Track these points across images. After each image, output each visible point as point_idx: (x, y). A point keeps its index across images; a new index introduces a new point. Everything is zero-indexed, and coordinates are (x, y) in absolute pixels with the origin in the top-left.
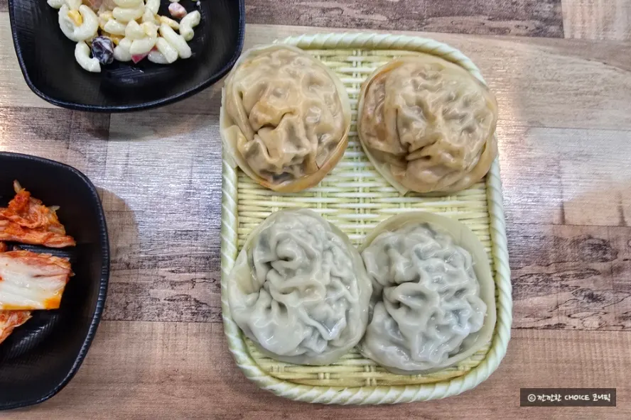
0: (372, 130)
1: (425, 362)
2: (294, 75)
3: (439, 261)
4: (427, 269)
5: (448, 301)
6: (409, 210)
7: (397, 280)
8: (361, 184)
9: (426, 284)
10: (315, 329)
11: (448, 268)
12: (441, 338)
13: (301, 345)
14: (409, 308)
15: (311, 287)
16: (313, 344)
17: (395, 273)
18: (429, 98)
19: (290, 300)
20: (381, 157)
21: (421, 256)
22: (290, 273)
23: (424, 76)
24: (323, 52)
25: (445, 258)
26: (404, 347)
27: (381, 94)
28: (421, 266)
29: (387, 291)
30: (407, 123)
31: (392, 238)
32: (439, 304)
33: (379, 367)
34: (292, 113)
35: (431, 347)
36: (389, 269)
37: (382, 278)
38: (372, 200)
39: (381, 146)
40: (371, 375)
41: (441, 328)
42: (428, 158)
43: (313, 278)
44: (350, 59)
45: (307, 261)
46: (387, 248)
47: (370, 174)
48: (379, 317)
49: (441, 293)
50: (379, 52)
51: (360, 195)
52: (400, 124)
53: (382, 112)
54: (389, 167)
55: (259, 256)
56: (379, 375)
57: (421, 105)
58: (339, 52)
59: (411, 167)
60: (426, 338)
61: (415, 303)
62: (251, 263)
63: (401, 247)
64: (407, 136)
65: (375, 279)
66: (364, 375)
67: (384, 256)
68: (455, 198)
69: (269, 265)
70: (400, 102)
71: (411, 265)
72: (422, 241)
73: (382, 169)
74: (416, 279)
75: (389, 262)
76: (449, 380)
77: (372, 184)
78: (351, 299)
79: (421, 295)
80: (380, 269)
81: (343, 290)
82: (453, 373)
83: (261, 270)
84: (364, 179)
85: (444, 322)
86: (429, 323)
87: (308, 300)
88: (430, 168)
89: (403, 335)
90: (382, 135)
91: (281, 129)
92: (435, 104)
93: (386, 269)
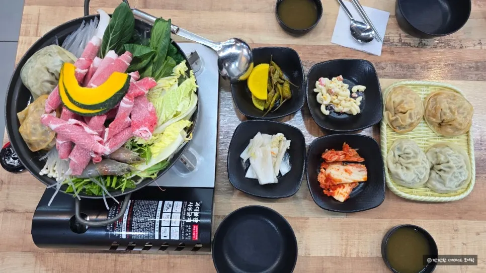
0: (431, 114)
1: (450, 187)
2: (411, 98)
3: (455, 157)
4: (452, 160)
5: (458, 169)
6: (440, 141)
7: (440, 163)
8: (423, 131)
9: (451, 164)
10: (417, 175)
11: (458, 160)
12: (456, 180)
13: (413, 180)
14: (445, 171)
15: (417, 163)
16: (416, 179)
17: (440, 160)
18: (453, 107)
19: (410, 166)
20: (432, 123)
21: (450, 155)
22: (408, 158)
23: (451, 99)
24: (413, 87)
25: (456, 157)
26: (443, 183)
27: (434, 103)
28: (450, 158)
29: (435, 166)
30: (445, 114)
31: (437, 150)
32: (455, 170)
33: (432, 191)
34: (411, 109)
35: (452, 183)
36: (437, 159)
37: (434, 162)
38: (427, 137)
39: (434, 120)
40: (429, 193)
41: (456, 177)
42: (450, 125)
43: (418, 160)
44: (421, 89)
45: (415, 155)
46: (436, 153)
47: (427, 128)
48: (434, 174)
49: (456, 167)
50: (431, 87)
51: (423, 135)
52: (442, 114)
53: (435, 109)
54: (434, 127)
55: (397, 153)
56: (432, 193)
57: (450, 108)
58: (418, 87)
59: (443, 127)
60: (451, 180)
61: (447, 170)
62: (394, 156)
63: (441, 152)
64: (444, 118)
65: (432, 163)
66: (427, 193)
67: (435, 155)
68: (456, 138)
69: (399, 156)
70: (443, 107)
71: (446, 158)
72: (448, 151)
73: (431, 127)
74: (448, 162)
75: (437, 157)
76: (455, 196)
77: (426, 132)
78: (427, 167)
79: (449, 167)
80: (433, 159)
81: (425, 164)
82: (455, 194)
83: (397, 157)
84: (424, 130)
85: (456, 175)
86: (452, 176)
87: (416, 166)
88: (451, 128)
89: (443, 179)
90: (434, 116)
91: (407, 114)
92: (455, 109)
93: (436, 160)
